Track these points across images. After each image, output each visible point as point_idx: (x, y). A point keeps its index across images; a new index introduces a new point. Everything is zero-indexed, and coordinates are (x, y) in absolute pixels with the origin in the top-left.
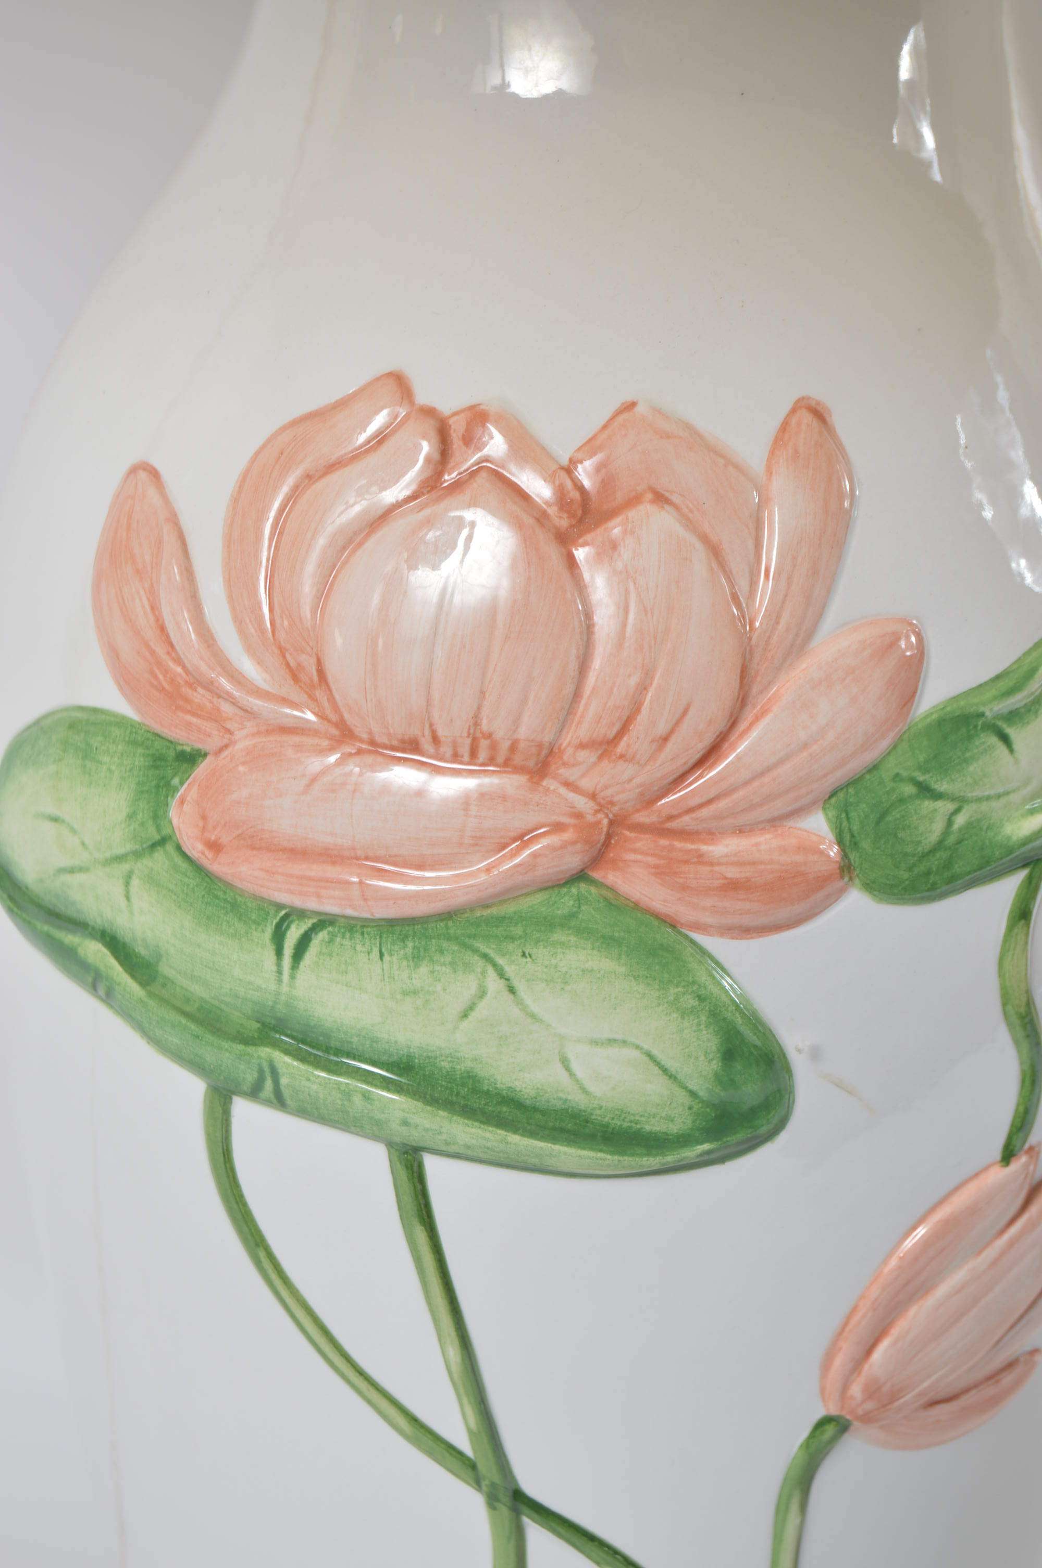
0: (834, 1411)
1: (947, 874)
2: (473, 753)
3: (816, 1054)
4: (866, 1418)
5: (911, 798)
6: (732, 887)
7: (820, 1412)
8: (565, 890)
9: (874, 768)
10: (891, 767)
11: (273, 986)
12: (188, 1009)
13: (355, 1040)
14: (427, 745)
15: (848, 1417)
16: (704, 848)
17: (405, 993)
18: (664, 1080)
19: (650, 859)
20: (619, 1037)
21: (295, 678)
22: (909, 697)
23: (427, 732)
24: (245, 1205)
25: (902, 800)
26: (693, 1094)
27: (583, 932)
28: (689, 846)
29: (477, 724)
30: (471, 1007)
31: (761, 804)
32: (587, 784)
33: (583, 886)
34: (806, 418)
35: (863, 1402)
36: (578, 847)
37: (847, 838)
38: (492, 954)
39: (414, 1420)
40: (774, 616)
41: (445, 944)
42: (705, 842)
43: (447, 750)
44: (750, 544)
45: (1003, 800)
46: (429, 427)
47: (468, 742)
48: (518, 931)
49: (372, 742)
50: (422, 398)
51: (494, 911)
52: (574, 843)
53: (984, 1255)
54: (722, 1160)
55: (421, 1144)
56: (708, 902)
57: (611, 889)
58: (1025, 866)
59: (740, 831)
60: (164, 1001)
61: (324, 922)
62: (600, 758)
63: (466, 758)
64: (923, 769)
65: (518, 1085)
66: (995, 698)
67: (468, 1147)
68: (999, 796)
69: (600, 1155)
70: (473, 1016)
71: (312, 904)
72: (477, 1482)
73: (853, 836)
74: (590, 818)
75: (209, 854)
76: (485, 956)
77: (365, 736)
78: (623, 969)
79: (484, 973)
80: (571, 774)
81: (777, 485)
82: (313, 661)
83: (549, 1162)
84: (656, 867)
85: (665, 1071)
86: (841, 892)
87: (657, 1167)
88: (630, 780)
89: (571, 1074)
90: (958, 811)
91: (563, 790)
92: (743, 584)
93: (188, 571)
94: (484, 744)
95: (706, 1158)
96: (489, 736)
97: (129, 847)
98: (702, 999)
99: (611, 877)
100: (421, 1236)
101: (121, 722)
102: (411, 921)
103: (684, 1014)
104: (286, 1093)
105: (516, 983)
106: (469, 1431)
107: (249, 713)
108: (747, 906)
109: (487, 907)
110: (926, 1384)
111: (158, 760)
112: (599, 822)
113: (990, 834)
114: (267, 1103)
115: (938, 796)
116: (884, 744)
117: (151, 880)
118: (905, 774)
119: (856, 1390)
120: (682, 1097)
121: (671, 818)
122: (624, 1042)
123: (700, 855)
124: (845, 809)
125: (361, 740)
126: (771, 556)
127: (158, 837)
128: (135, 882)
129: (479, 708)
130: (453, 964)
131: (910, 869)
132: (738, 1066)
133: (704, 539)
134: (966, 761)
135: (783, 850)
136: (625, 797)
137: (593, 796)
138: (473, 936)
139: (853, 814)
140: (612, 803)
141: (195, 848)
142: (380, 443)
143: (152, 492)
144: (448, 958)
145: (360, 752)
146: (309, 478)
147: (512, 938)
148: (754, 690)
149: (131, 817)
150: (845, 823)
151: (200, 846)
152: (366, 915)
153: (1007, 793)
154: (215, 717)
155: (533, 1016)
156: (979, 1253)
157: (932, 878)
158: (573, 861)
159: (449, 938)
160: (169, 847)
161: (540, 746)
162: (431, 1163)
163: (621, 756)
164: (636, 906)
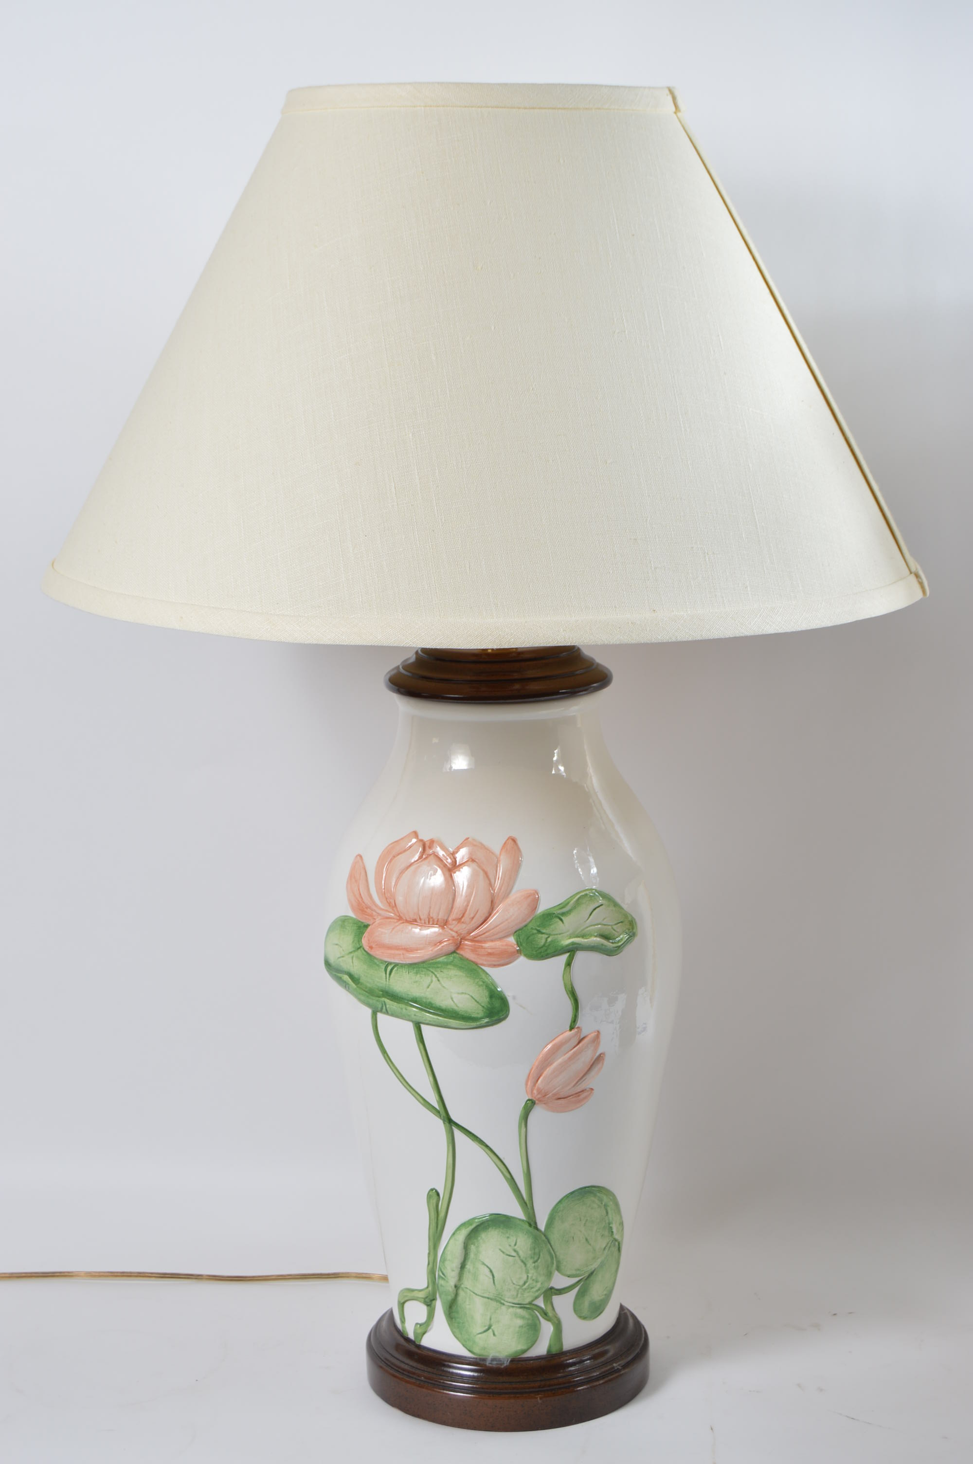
0: (531, 1098)
1: (546, 953)
2: (429, 922)
3: (514, 998)
4: (539, 1100)
5: (535, 933)
6: (490, 954)
7: (527, 1098)
8: (450, 955)
9: (526, 926)
10: (530, 926)
11: (385, 983)
12: (366, 990)
13: (404, 995)
14: (419, 921)
15: (535, 1099)
16: (483, 945)
17: (414, 982)
18: (476, 1003)
19: (471, 948)
20: (464, 992)
21: (390, 906)
22: (535, 908)
23: (418, 918)
24: (381, 1042)
25: (533, 934)
26: (483, 1007)
27: (455, 966)
28: (480, 944)
29: (429, 915)
30: (429, 985)
31: (497, 934)
32: (455, 929)
33: (455, 954)
34: (510, 841)
35: (537, 1095)
36: (453, 944)
37: (519, 943)
38: (434, 971)
39: (424, 1100)
40: (500, 889)
41: (423, 969)
42: (483, 944)
43: (423, 922)
44: (495, 872)
45: (561, 935)
46: (421, 844)
47: (427, 919)
48: (440, 966)
49: (406, 920)
50: (420, 837)
51: (434, 961)
52: (451, 943)
53: (566, 1056)
54: (492, 1025)
55: (419, 1021)
56: (484, 958)
57: (462, 955)
58: (568, 952)
59: (492, 941)
60: (361, 988)
61: (396, 965)
62: (458, 923)
63: (427, 923)
64: (538, 926)
65: (441, 1005)
66: (557, 910)
67: (430, 1021)
68: (560, 934)
69: (461, 1022)
70: (430, 987)
71: (392, 961)
72: (440, 1117)
73: (521, 943)
74: (456, 938)
75: (370, 949)
76: (432, 972)
77: (405, 919)
78: (464, 975)
79: (432, 976)
80: (451, 927)
81: (502, 857)
82: (393, 901)
83: (449, 1025)
84: (471, 949)
85: (476, 1001)
86: (518, 957)
87: (475, 1026)
88: (465, 928)
89: (454, 1002)
90: (549, 937)
91: (449, 931)
92: (493, 881)
93: (367, 880)
94: (431, 920)
95: (487, 1024)
96: (432, 918)
97: (353, 949)
98: (483, 982)
99: (461, 952)
100: (421, 1046)
101: (351, 918)
102: (415, 964)
103: (480, 986)
104: (388, 1009)
105: (440, 979)
106: (437, 1101)
107: (379, 914)
108: (494, 959)
109: (432, 960)
110: (555, 1091)
111: (359, 927)
112: (458, 939)
113: (558, 943)
114: (384, 1013)
115: (543, 933)
116: (528, 921)
117: (358, 957)
118: (534, 928)
119: (535, 1092)
120: (481, 1008)
121: (475, 937)
122: (466, 993)
123: (482, 946)
124: (519, 936)
125: (404, 920)
126: (500, 873)
127: (359, 946)
128: (354, 958)
129: (430, 911)
130: (425, 974)
131: (536, 951)
132: (494, 1000)
133: (483, 870)
134: (550, 925)
135: (502, 945)
136: (464, 932)
137: (457, 932)
138: (429, 967)
139: (520, 937)
140: (461, 934)
141: (367, 948)
142: (410, 848)
143: (360, 861)
144: (424, 973)
145: (403, 923)
146: (394, 857)
147: (438, 967)
148: (495, 907)
149: (353, 942)
150: (519, 940)
151: (368, 948)
152: (405, 963)
153: (562, 933)
154: (371, 915)
155: (444, 987)
156: (565, 1055)
157: (542, 954)
158: (452, 948)
159: (424, 968)
160: (362, 949)
161: (444, 920)
162: (423, 1026)
163: (463, 922)
164: (467, 959)
